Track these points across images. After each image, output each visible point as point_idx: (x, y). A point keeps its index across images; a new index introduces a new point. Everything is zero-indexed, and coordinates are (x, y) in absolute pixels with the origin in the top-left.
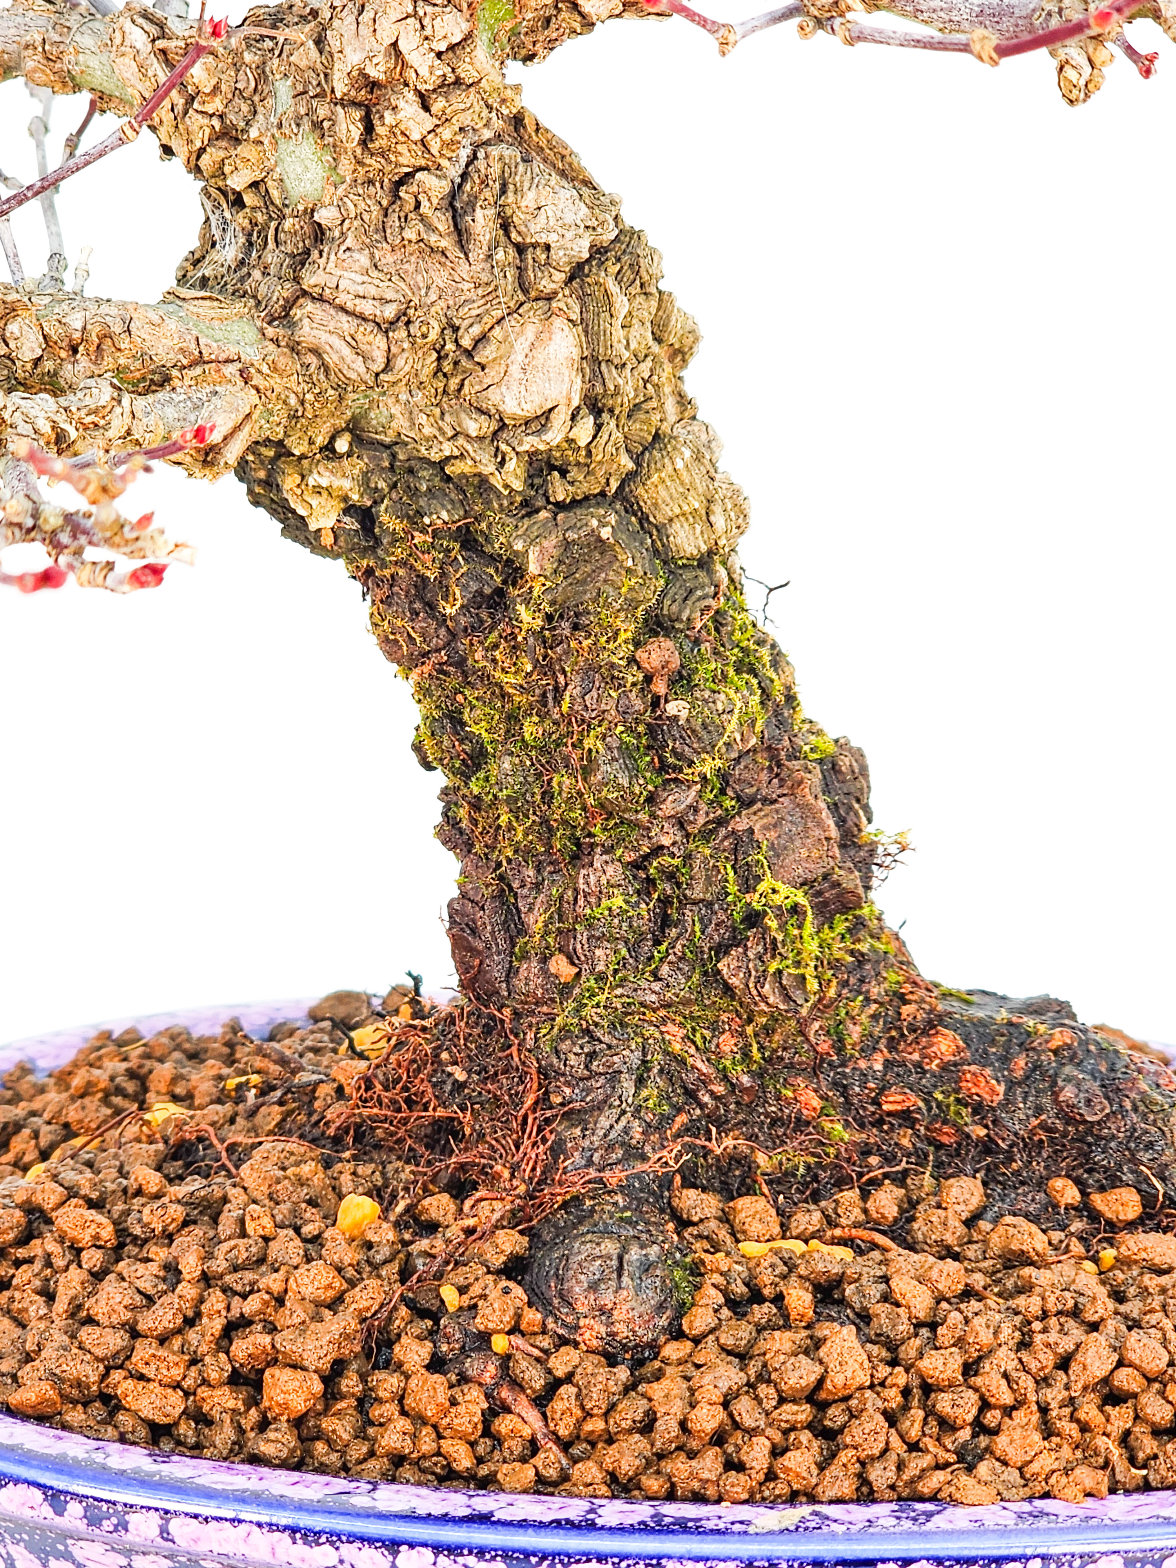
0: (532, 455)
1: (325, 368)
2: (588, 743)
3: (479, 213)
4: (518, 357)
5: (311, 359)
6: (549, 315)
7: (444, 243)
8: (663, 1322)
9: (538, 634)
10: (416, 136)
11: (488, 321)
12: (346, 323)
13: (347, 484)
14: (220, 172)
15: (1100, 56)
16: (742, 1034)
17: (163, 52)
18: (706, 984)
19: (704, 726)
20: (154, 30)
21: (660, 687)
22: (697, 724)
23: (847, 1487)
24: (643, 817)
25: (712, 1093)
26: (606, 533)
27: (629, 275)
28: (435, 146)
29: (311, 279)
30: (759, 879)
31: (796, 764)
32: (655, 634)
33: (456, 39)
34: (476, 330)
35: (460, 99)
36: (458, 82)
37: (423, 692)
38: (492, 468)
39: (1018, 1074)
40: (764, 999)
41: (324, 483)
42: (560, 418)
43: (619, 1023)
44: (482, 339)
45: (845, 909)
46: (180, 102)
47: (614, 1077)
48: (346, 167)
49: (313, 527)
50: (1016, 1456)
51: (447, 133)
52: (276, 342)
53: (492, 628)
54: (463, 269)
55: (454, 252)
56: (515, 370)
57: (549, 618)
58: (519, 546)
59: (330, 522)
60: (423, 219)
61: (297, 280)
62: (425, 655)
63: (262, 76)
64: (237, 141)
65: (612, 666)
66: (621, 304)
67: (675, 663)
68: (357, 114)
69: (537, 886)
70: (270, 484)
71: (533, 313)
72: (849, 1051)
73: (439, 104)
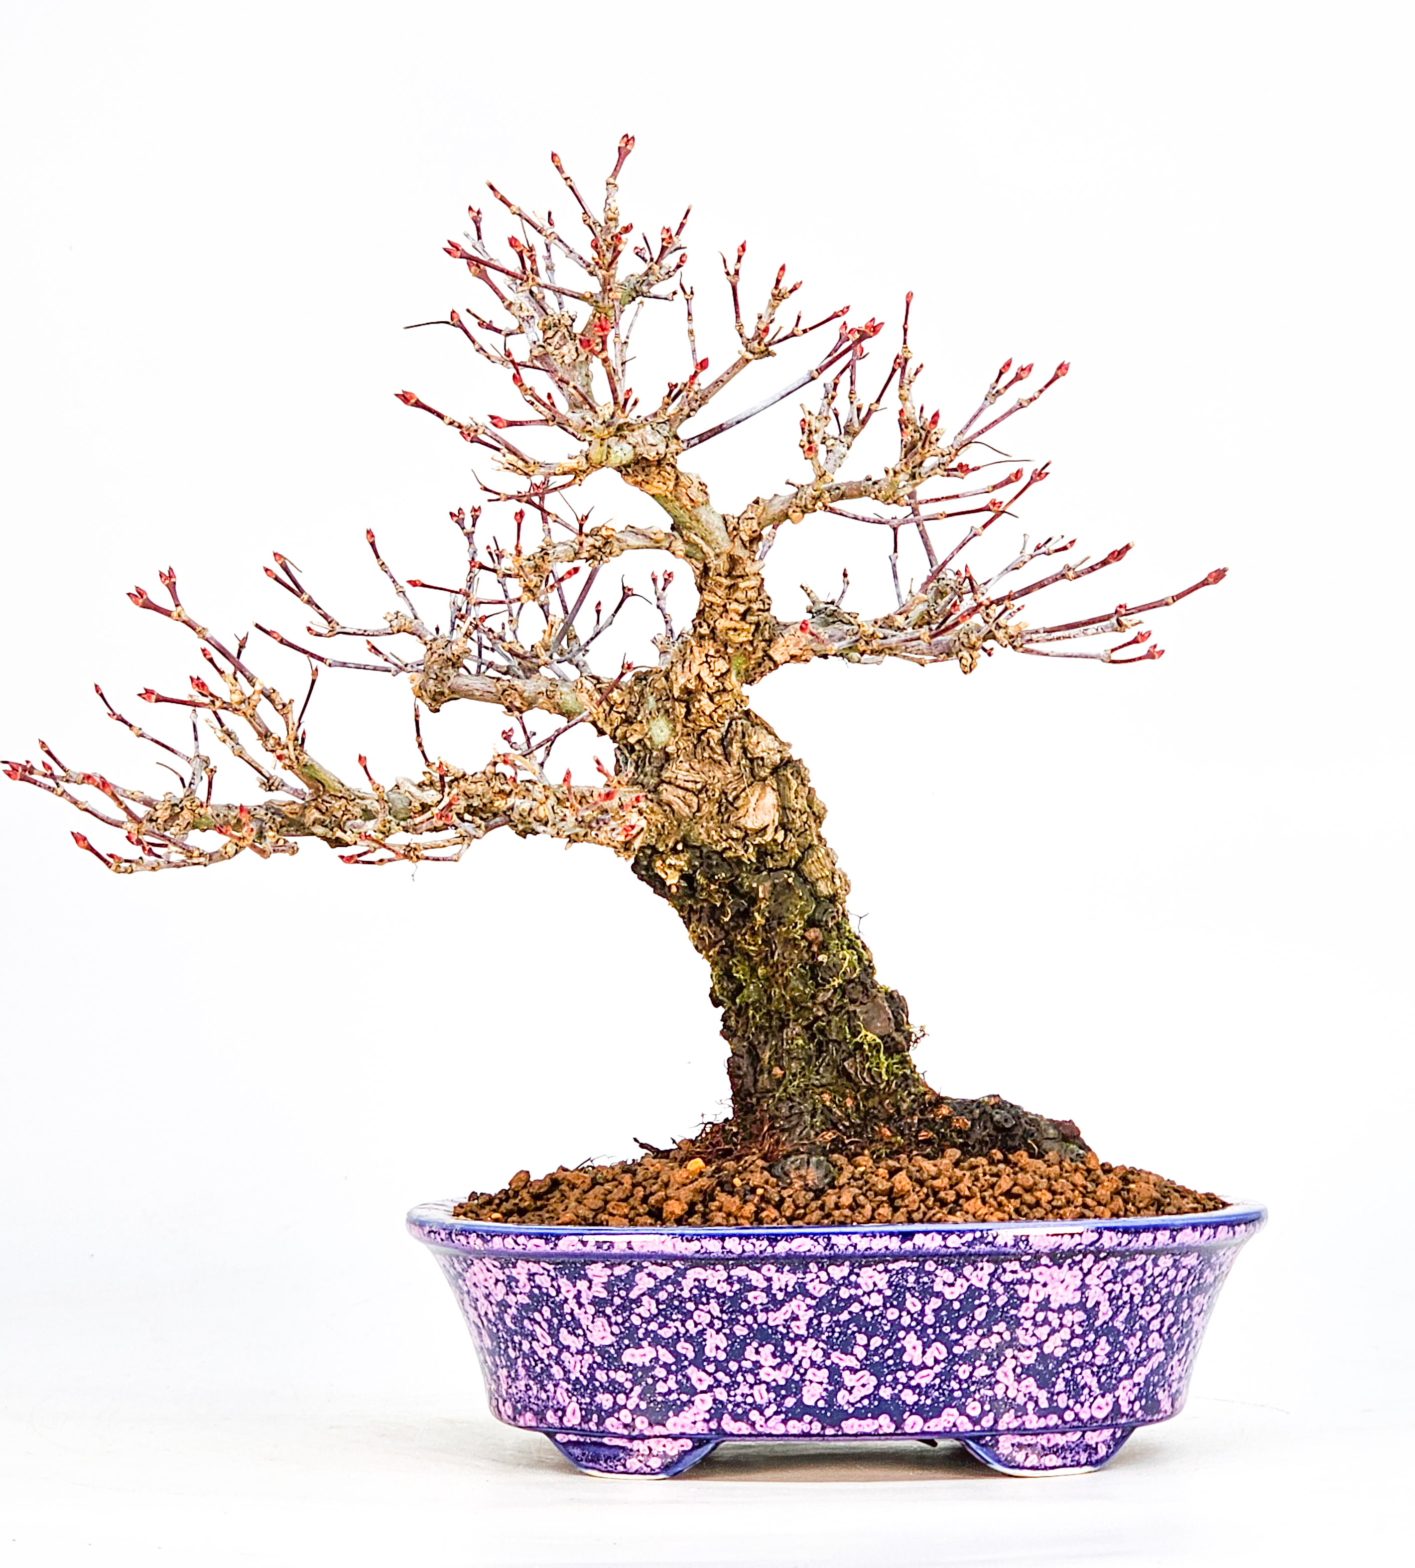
0: (759, 845)
1: (673, 811)
2: (785, 974)
3: (734, 745)
4: (752, 805)
5: (666, 808)
6: (763, 788)
7: (720, 758)
8: (827, 1181)
9: (763, 926)
10: (707, 713)
11: (739, 790)
12: (681, 793)
13: (682, 863)
14: (625, 737)
15: (975, 654)
16: (855, 1098)
17: (600, 689)
18: (839, 1077)
19: (834, 965)
20: (595, 682)
21: (815, 948)
22: (831, 965)
23: (903, 1219)
24: (810, 1004)
25: (844, 1125)
26: (790, 880)
27: (796, 774)
28: (715, 716)
29: (665, 775)
30: (859, 1032)
31: (874, 991)
32: (811, 927)
33: (724, 671)
34: (734, 793)
35: (726, 697)
36: (725, 690)
37: (714, 964)
38: (742, 852)
39: (977, 1116)
40: (864, 1079)
41: (673, 863)
42: (770, 830)
43: (803, 1094)
44: (737, 797)
45: (898, 1053)
46: (608, 708)
47: (801, 1113)
48: (679, 727)
49: (668, 884)
50: (972, 1210)
51: (720, 712)
52: (652, 801)
53: (744, 926)
54: (728, 769)
55: (724, 762)
56: (751, 810)
57: (767, 920)
58: (755, 885)
59: (675, 881)
60: (712, 749)
61: (659, 776)
62: (716, 943)
63: (642, 694)
64: (631, 723)
65: (795, 939)
66: (794, 783)
67: (821, 939)
68: (684, 705)
69: (766, 1043)
70: (648, 868)
71: (758, 787)
72: (903, 1113)
73: (717, 699)
